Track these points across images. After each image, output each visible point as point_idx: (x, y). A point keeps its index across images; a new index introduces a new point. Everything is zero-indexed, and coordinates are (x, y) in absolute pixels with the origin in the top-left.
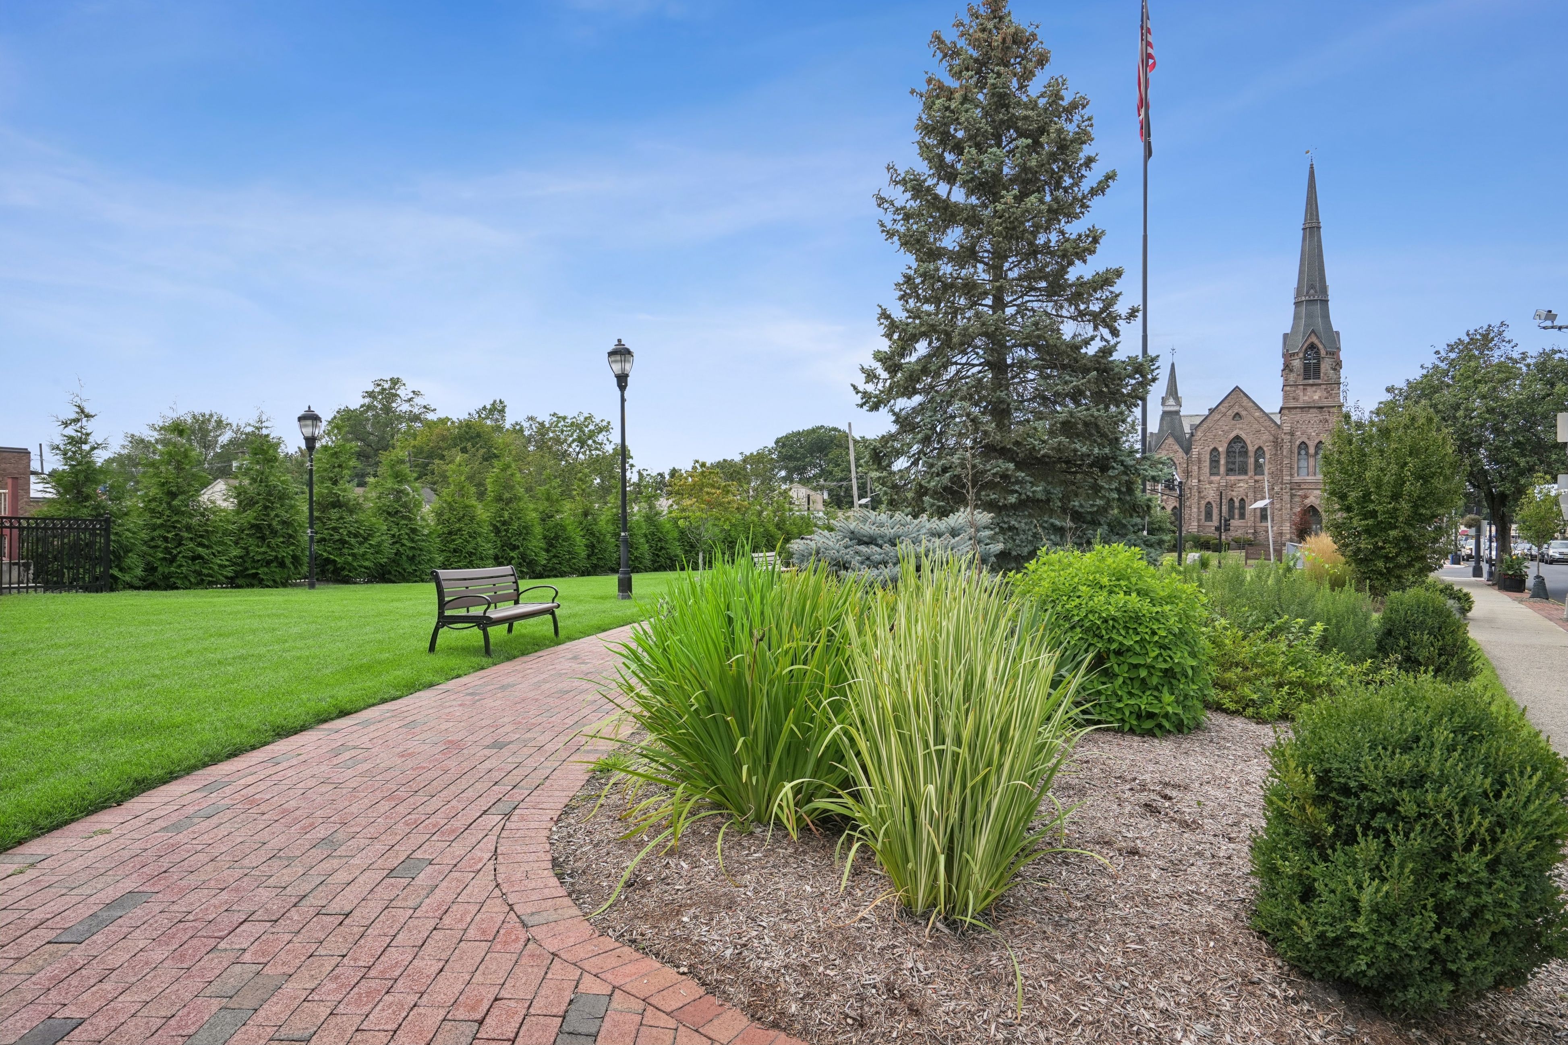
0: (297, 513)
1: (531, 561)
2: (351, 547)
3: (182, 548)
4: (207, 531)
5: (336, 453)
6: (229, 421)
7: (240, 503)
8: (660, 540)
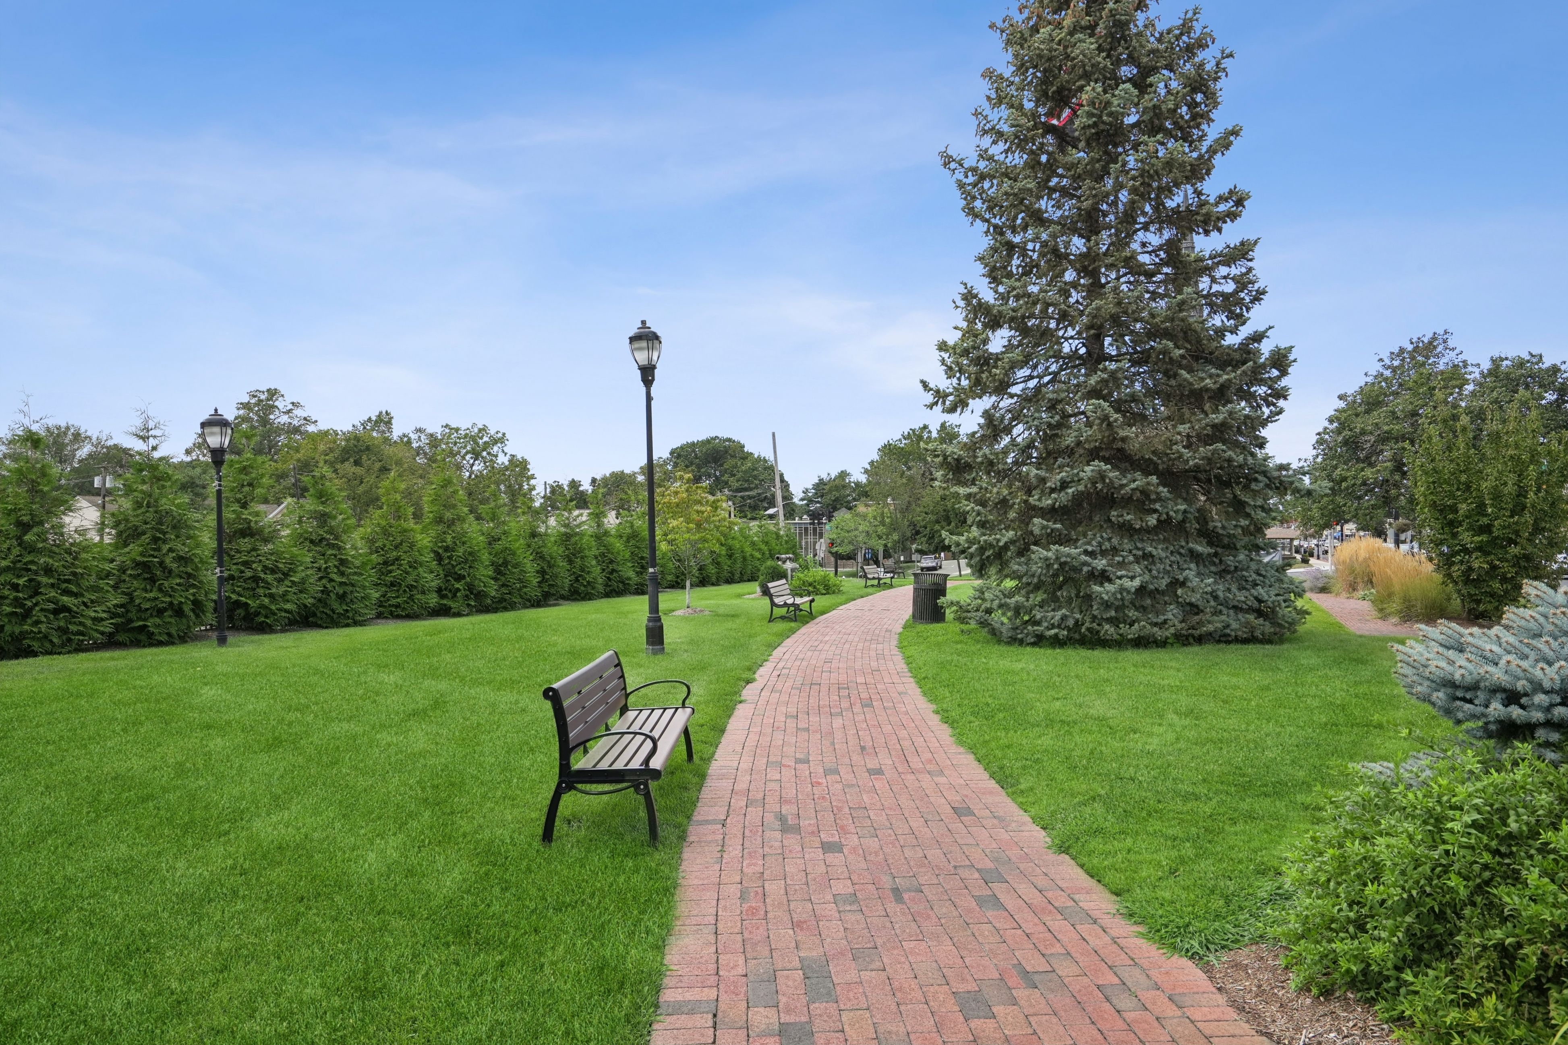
0: (198, 545)
1: (479, 592)
2: (268, 585)
3: (39, 598)
4: (74, 574)
5: (245, 468)
6: (89, 434)
7: (119, 534)
8: (611, 562)
